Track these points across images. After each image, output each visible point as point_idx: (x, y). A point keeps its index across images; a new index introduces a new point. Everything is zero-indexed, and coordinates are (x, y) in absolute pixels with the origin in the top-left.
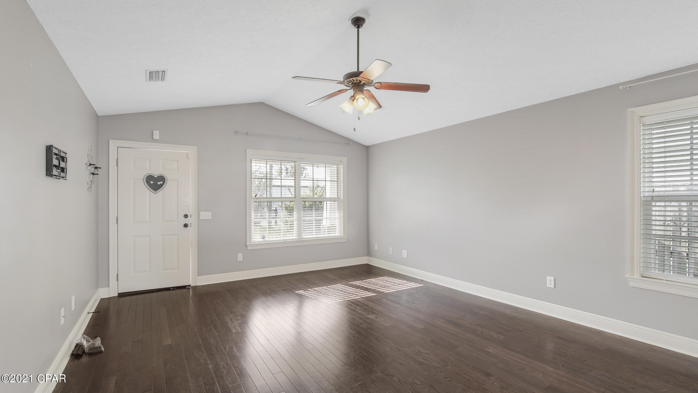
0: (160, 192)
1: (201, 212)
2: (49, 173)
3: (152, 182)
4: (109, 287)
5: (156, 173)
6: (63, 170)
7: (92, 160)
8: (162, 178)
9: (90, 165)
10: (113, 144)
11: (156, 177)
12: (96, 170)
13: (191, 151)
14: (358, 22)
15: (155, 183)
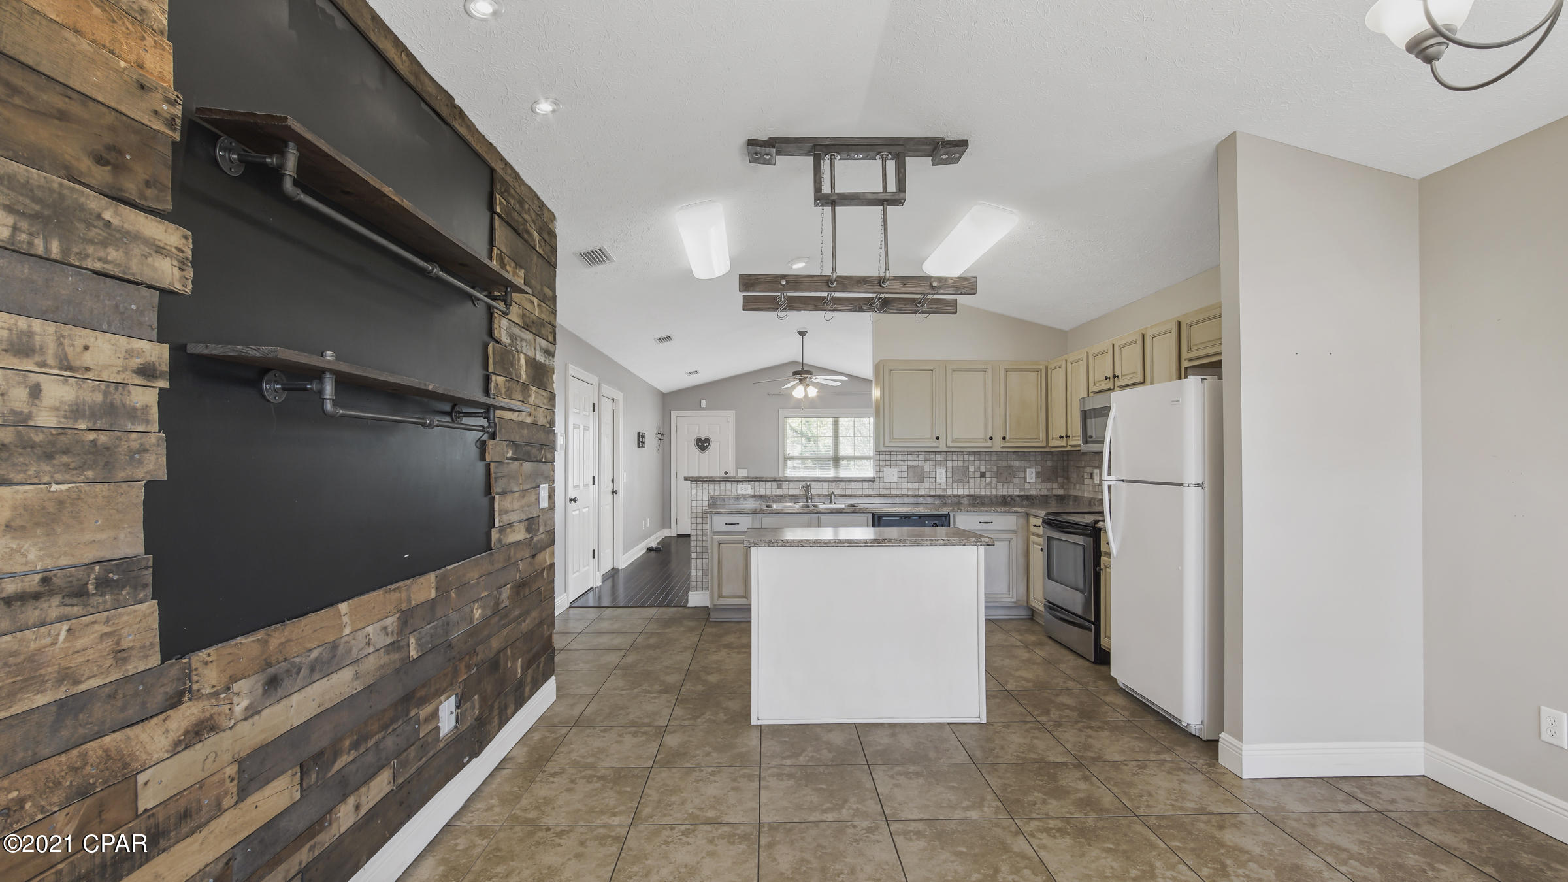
0: (707, 452)
1: (738, 469)
2: (639, 446)
3: (700, 444)
4: (671, 527)
5: (703, 436)
6: (644, 443)
7: (661, 429)
8: (707, 440)
9: (659, 433)
10: (674, 414)
11: (703, 439)
12: (663, 436)
13: (731, 415)
14: (802, 334)
15: (703, 444)
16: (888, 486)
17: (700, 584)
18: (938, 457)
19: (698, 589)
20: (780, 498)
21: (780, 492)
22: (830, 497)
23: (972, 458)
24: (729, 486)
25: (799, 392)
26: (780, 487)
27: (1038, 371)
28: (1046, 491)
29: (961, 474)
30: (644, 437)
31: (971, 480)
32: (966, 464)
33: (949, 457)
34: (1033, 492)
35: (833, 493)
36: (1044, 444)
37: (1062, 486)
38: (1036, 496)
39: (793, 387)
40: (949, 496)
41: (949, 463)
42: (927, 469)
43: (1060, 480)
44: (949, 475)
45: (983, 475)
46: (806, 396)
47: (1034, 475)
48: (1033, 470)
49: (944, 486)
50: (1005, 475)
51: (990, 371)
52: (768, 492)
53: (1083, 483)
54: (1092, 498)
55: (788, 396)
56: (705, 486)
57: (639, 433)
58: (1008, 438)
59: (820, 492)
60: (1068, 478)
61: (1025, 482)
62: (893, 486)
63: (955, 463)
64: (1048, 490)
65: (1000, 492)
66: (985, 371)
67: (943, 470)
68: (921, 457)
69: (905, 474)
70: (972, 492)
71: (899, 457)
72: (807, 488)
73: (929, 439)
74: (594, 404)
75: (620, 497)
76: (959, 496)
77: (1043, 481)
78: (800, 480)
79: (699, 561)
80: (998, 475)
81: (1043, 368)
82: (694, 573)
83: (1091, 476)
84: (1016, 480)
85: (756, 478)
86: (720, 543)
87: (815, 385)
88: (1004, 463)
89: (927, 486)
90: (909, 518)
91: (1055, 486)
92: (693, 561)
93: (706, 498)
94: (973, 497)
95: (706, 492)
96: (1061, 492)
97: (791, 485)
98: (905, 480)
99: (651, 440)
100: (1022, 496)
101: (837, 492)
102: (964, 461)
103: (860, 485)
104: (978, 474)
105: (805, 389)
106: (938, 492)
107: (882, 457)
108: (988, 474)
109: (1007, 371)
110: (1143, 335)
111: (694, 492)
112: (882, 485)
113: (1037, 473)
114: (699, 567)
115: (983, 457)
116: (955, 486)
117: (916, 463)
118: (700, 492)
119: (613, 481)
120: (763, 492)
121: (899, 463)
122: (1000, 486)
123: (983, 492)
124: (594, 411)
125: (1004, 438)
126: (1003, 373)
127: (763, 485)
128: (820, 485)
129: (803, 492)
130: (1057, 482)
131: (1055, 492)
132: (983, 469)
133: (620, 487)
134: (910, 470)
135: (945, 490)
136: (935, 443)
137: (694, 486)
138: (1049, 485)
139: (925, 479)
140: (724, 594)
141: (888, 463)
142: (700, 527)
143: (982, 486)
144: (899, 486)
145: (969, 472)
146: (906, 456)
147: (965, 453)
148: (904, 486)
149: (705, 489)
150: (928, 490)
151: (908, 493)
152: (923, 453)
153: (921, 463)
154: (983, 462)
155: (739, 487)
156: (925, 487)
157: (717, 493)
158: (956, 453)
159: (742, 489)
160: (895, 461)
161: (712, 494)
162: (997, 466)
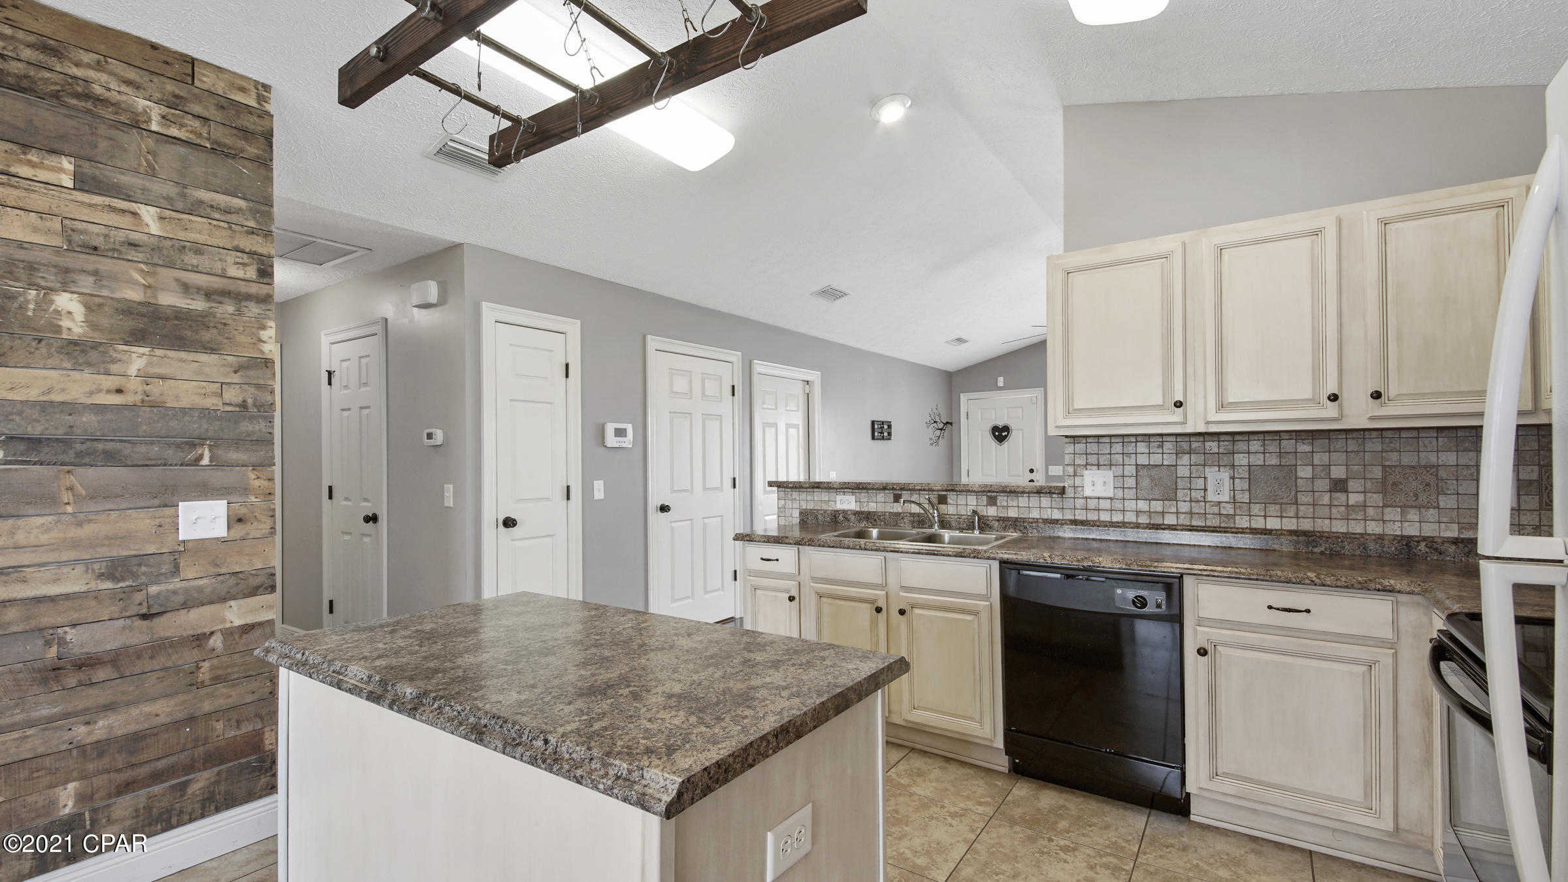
0: (1006, 444)
2: (873, 438)
3: (997, 434)
5: (1001, 424)
6: (887, 434)
7: (939, 417)
8: (1006, 429)
9: (935, 422)
10: (963, 398)
11: (1001, 427)
12: (945, 425)
16: (1092, 504)
18: (1213, 447)
21: (897, 507)
23: (1304, 448)
24: (825, 496)
29: (1272, 486)
30: (890, 427)
31: (1305, 499)
32: (1289, 460)
33: (1241, 447)
35: (979, 513)
40: (1241, 531)
41: (1242, 460)
42: (1183, 472)
44: (1242, 484)
45: (1339, 486)
49: (1229, 509)
52: (881, 508)
56: (795, 495)
57: (873, 423)
58: (1386, 395)
62: (1105, 504)
63: (1258, 460)
65: (1394, 529)
67: (1225, 475)
68: (1169, 446)
69: (1131, 482)
70: (1306, 524)
71: (1118, 448)
73: (1157, 409)
74: (733, 387)
76: (1266, 531)
80: (1387, 486)
84: (1446, 502)
86: (755, 588)
88: (1404, 459)
89: (1184, 507)
93: (796, 514)
94: (1306, 537)
95: (796, 505)
98: (1130, 494)
99: (907, 431)
102: (1283, 454)
103: (1035, 501)
104: (1323, 484)
106: (1214, 521)
108: (1353, 485)
111: (781, 503)
112: (1080, 503)
115: (1340, 444)
116: (1257, 508)
117: (1156, 459)
118: (789, 504)
120: (873, 507)
121: (1119, 458)
122: (1392, 514)
123: (1339, 527)
124: (734, 394)
125: (1373, 397)
127: (873, 495)
128: (962, 499)
132: (1338, 472)
134: (1143, 473)
135: (1231, 516)
136: (1173, 416)
137: (781, 494)
139: (1180, 493)
141: (1093, 459)
143: (1338, 511)
144: (1118, 505)
145: (1299, 480)
146: (1134, 444)
147: (1284, 436)
148: (1131, 505)
149: (795, 499)
150: (1188, 516)
151: (1140, 521)
152: (1173, 439)
153: (1169, 460)
154: (1340, 457)
155: (839, 498)
156: (1180, 510)
157: (810, 506)
158: (1261, 437)
159: (842, 502)
160: (1108, 456)
161: (804, 507)
162: (1384, 467)
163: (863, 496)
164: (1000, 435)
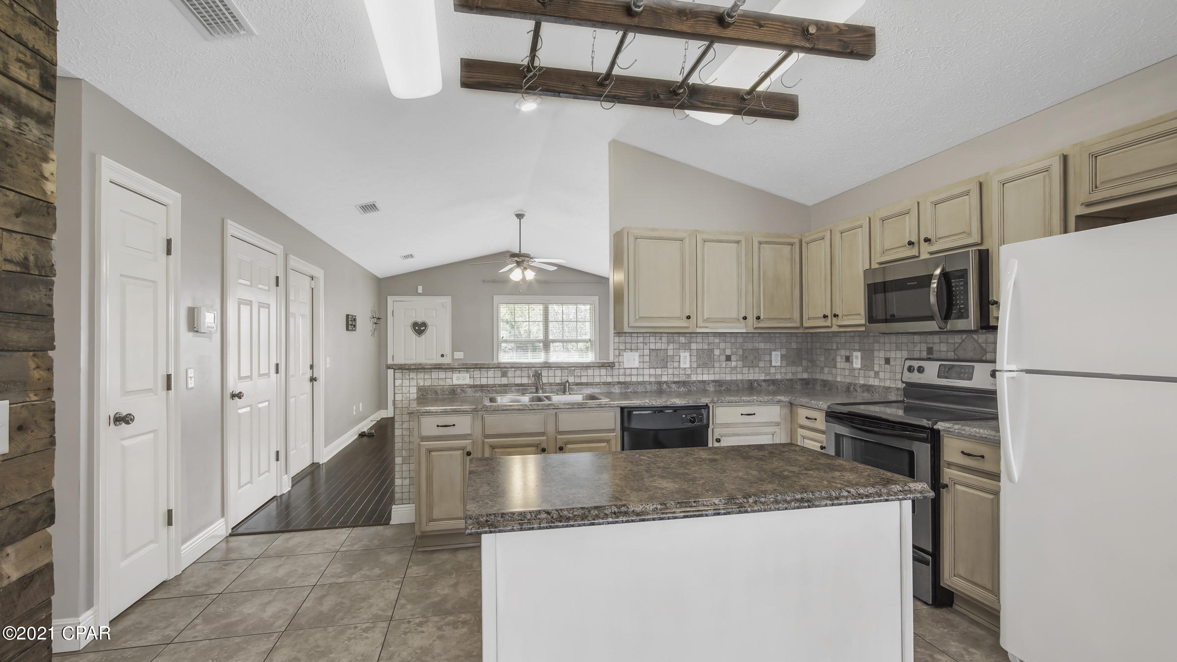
0: (423, 336)
1: (455, 353)
2: (347, 329)
3: (417, 328)
4: (387, 409)
5: (419, 320)
6: (355, 326)
7: (375, 314)
8: (424, 324)
9: (373, 317)
10: (390, 299)
11: (420, 323)
12: (379, 320)
13: (447, 300)
14: (520, 216)
15: (419, 328)
16: (628, 372)
17: (406, 496)
18: (682, 339)
19: (404, 501)
20: (505, 389)
21: (504, 381)
22: (564, 388)
23: (717, 340)
24: (442, 375)
25: (516, 275)
26: (504, 375)
27: (792, 244)
28: (790, 375)
29: (705, 359)
30: (355, 320)
31: (717, 365)
32: (711, 347)
33: (694, 340)
34: (778, 377)
35: (567, 381)
36: (798, 325)
37: (806, 370)
38: (782, 381)
39: (511, 270)
40: (694, 382)
41: (694, 346)
42: (670, 353)
43: (804, 363)
44: (694, 359)
45: (728, 358)
46: (524, 279)
47: (779, 359)
48: (779, 353)
49: (689, 372)
50: (751, 358)
51: (743, 243)
52: (491, 382)
53: (835, 367)
54: (850, 384)
55: (504, 281)
56: (413, 375)
57: (347, 316)
58: (762, 317)
59: (551, 380)
60: (812, 361)
61: (771, 366)
62: (634, 372)
63: (700, 346)
64: (793, 374)
65: (746, 377)
66: (738, 242)
67: (687, 354)
68: (664, 339)
69: (647, 359)
70: (717, 377)
71: (641, 339)
72: (538, 376)
73: (679, 318)
74: (277, 278)
75: (320, 385)
76: (704, 382)
77: (788, 365)
78: (529, 366)
79: (405, 467)
80: (744, 358)
81: (796, 241)
82: (398, 482)
83: (848, 359)
84: (761, 364)
85: (476, 364)
86: (430, 451)
87: (533, 268)
88: (750, 346)
89: (670, 371)
90: (661, 411)
91: (800, 369)
92: (397, 468)
93: (414, 390)
94: (718, 383)
95: (414, 383)
96: (805, 376)
97: (518, 373)
98: (646, 365)
99: (364, 323)
100: (767, 380)
101: (571, 380)
102: (709, 344)
103: (597, 372)
104: (723, 358)
105: (523, 273)
106: (683, 378)
107: (622, 339)
108: (733, 358)
109: (760, 243)
110: (981, 184)
111: (398, 382)
112: (622, 371)
113: (782, 356)
114: (405, 474)
115: (728, 339)
116: (699, 370)
117: (658, 346)
118: (406, 382)
119: (312, 367)
120: (484, 381)
121: (641, 345)
122: (745, 370)
123: (728, 378)
124: (277, 285)
125: (758, 318)
126: (756, 245)
127: (484, 373)
128: (551, 373)
129: (532, 380)
130: (801, 365)
131: (799, 376)
132: (728, 352)
133: (320, 374)
134: (654, 353)
135: (689, 375)
136: (684, 323)
137: (398, 375)
138: (794, 369)
139: (669, 364)
140: (435, 517)
141: (628, 346)
142: (405, 425)
143: (728, 370)
144: (641, 372)
145: (715, 356)
146: (648, 338)
147: (710, 335)
148: (646, 372)
149: (413, 379)
150: (672, 376)
151: (651, 380)
152: (666, 335)
153: (664, 346)
154: (729, 345)
155: (455, 375)
156: (669, 373)
157: (428, 383)
158: (701, 335)
159: (458, 379)
160: (636, 344)
161: (422, 384)
162: (743, 349)
163: (477, 373)
164: (419, 329)
